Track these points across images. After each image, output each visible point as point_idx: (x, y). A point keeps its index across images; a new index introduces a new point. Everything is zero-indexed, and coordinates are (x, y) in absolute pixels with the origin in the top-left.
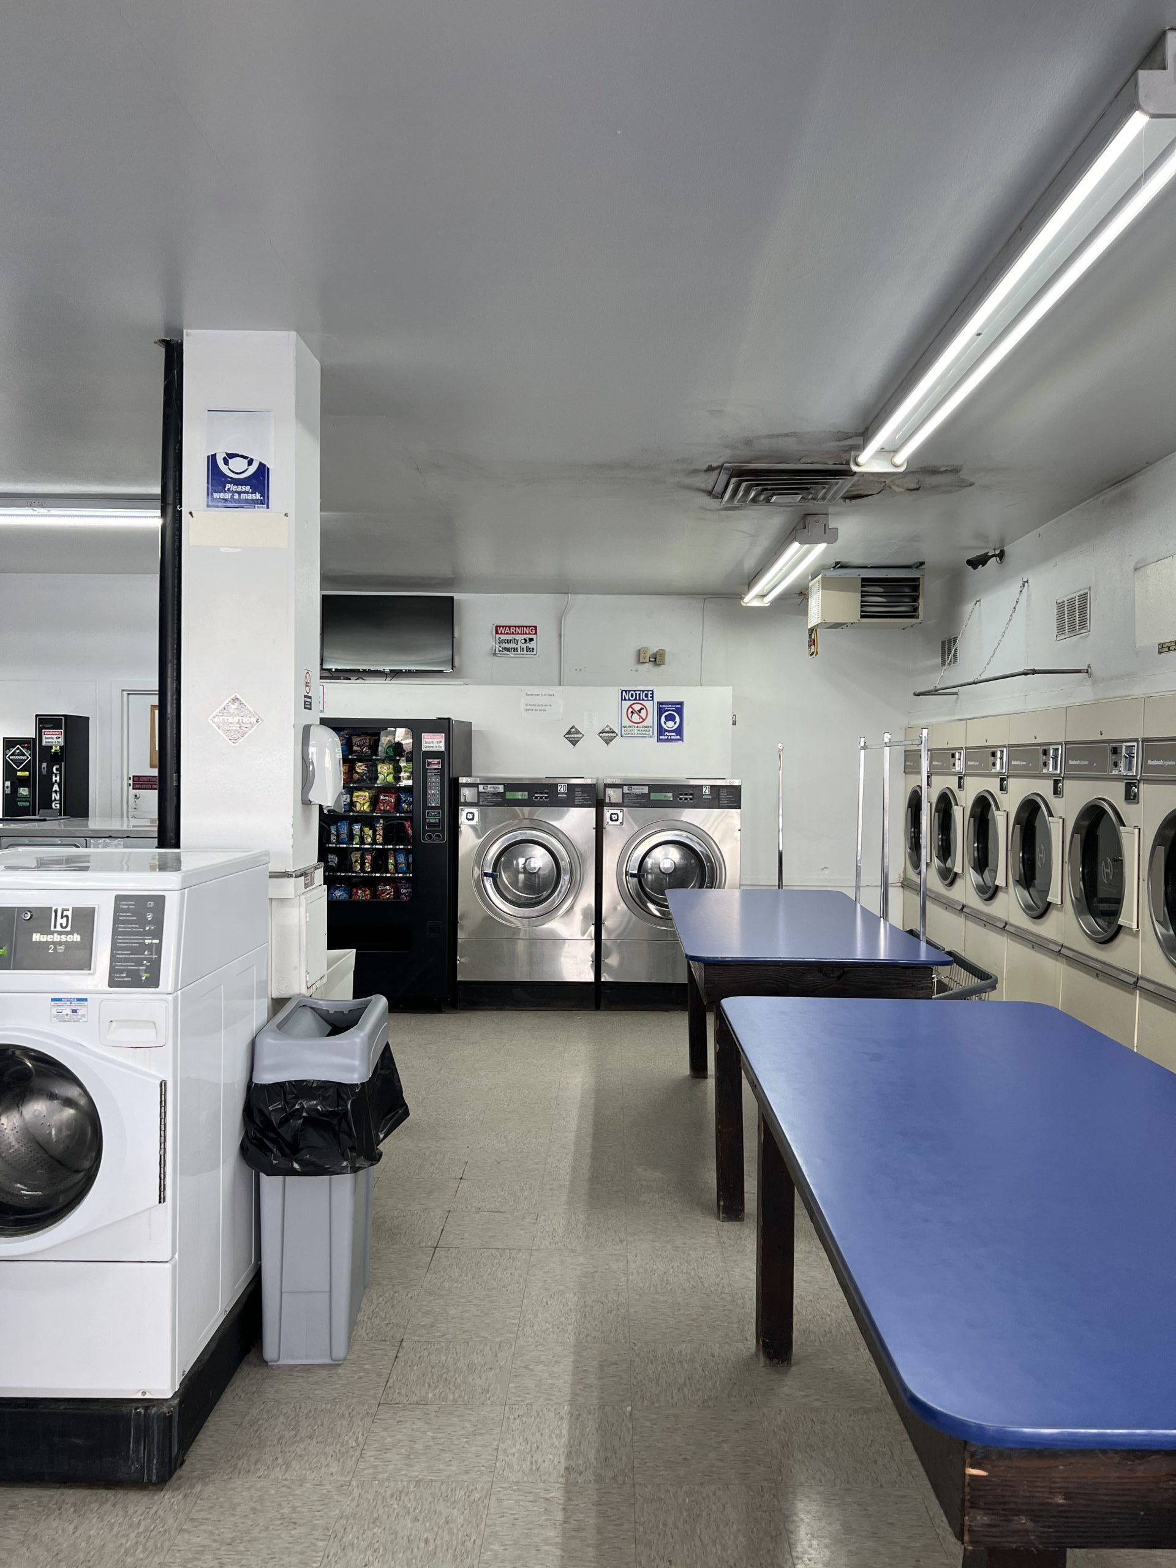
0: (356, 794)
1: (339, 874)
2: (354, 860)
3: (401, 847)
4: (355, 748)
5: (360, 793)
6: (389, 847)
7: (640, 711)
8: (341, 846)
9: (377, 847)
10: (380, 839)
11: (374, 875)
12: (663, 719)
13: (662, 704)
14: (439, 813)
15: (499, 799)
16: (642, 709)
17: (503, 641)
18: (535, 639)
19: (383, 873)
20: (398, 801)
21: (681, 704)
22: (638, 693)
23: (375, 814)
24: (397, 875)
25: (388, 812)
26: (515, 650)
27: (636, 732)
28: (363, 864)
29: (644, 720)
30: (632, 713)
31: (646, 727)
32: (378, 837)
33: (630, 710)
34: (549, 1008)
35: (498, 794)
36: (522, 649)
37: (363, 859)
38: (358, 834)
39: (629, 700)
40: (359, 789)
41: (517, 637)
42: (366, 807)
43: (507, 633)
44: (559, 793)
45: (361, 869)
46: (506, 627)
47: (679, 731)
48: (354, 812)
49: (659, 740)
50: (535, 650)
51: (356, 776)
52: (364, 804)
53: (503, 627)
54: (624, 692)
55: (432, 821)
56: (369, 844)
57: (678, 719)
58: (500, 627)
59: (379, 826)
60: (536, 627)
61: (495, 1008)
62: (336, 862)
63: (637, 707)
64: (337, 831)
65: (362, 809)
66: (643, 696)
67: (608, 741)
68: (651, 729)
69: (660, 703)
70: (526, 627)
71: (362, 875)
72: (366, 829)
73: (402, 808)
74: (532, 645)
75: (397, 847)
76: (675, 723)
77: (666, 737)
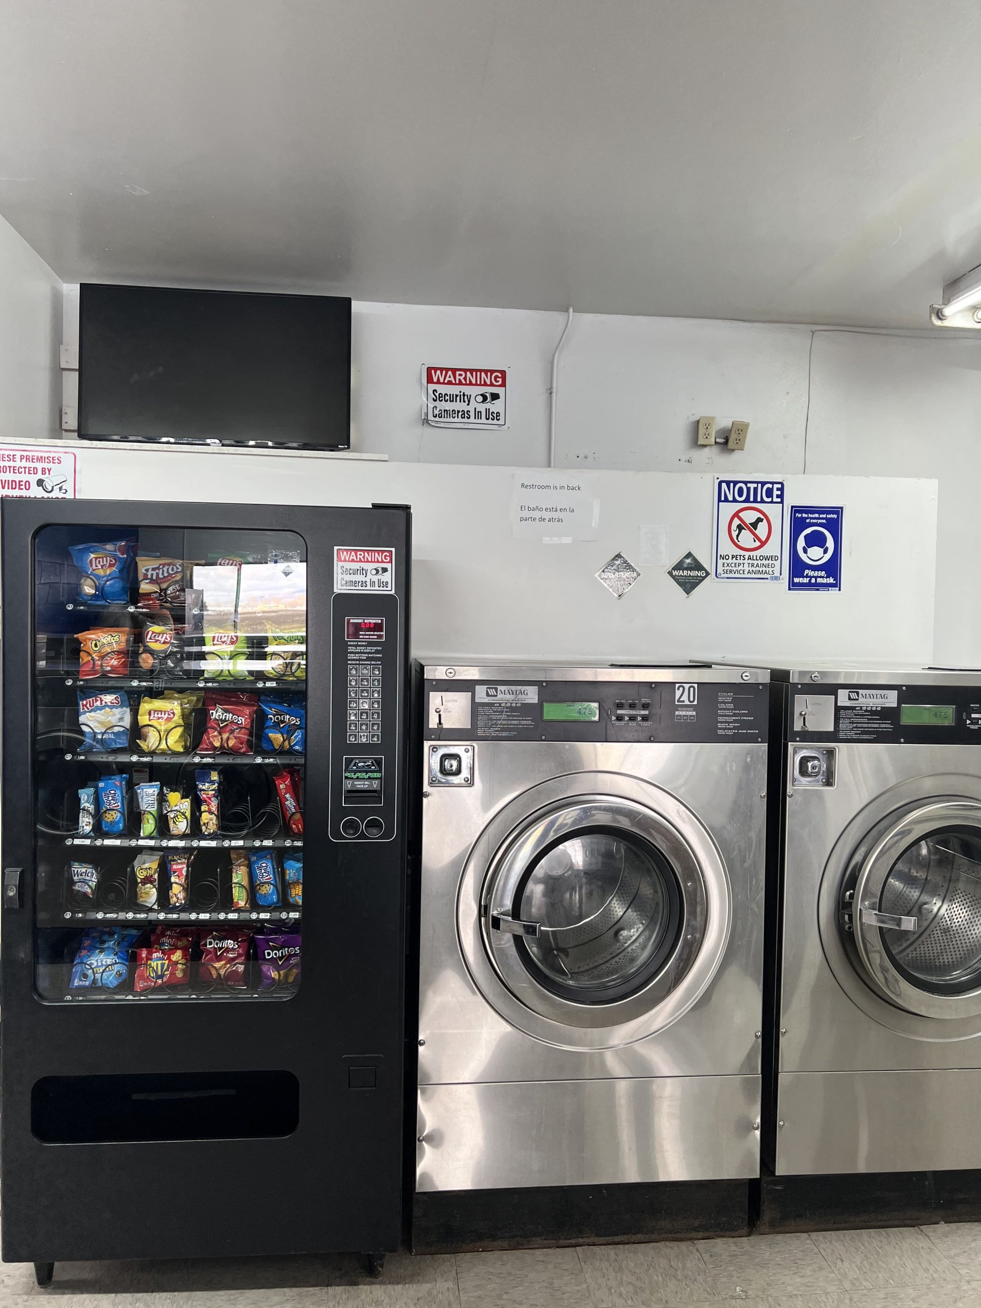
0: (146, 706)
1: (100, 916)
2: (140, 875)
3: (268, 843)
4: (145, 587)
5: (157, 704)
6: (234, 843)
7: (755, 525)
8: (108, 842)
9: (204, 844)
10: (210, 821)
11: (193, 916)
12: (801, 542)
13: (800, 512)
14: (378, 762)
15: (527, 722)
16: (759, 520)
17: (440, 397)
18: (502, 395)
19: (217, 910)
20: (259, 724)
21: (838, 511)
22: (752, 486)
23: (197, 760)
24: (254, 916)
25: (233, 752)
26: (465, 414)
27: (747, 568)
28: (164, 887)
29: (763, 544)
30: (740, 528)
31: (767, 558)
32: (205, 817)
33: (736, 522)
34: (640, 1237)
35: (525, 709)
36: (478, 414)
37: (164, 872)
38: (154, 810)
39: (735, 501)
40: (155, 694)
41: (467, 390)
42: (174, 741)
43: (450, 383)
44: (677, 708)
45: (159, 900)
46: (447, 370)
47: (832, 568)
48: (142, 753)
49: (793, 586)
50: (502, 417)
51: (146, 661)
52: (168, 732)
53: (442, 369)
54: (724, 485)
55: (360, 785)
56: (183, 837)
57: (830, 543)
58: (436, 369)
59: (208, 788)
60: (503, 373)
61: (505, 1244)
62: (93, 884)
63: (750, 517)
64: (97, 802)
65: (163, 746)
66: (762, 493)
67: (689, 586)
68: (778, 563)
69: (796, 510)
70: (486, 371)
71: (162, 916)
72: (174, 798)
73: (270, 741)
74: (497, 406)
75: (257, 843)
76: (825, 552)
77: (806, 580)
